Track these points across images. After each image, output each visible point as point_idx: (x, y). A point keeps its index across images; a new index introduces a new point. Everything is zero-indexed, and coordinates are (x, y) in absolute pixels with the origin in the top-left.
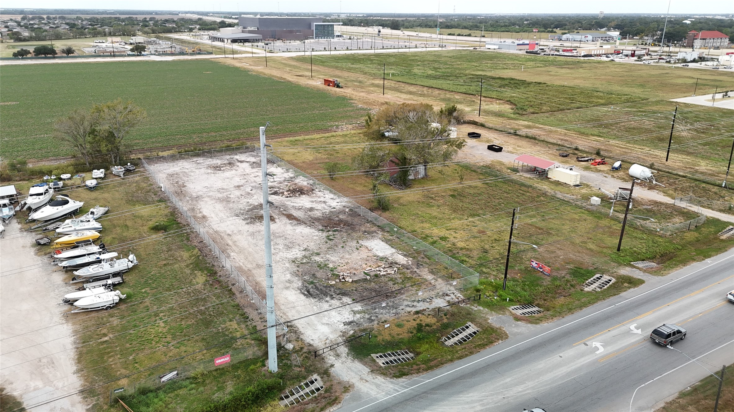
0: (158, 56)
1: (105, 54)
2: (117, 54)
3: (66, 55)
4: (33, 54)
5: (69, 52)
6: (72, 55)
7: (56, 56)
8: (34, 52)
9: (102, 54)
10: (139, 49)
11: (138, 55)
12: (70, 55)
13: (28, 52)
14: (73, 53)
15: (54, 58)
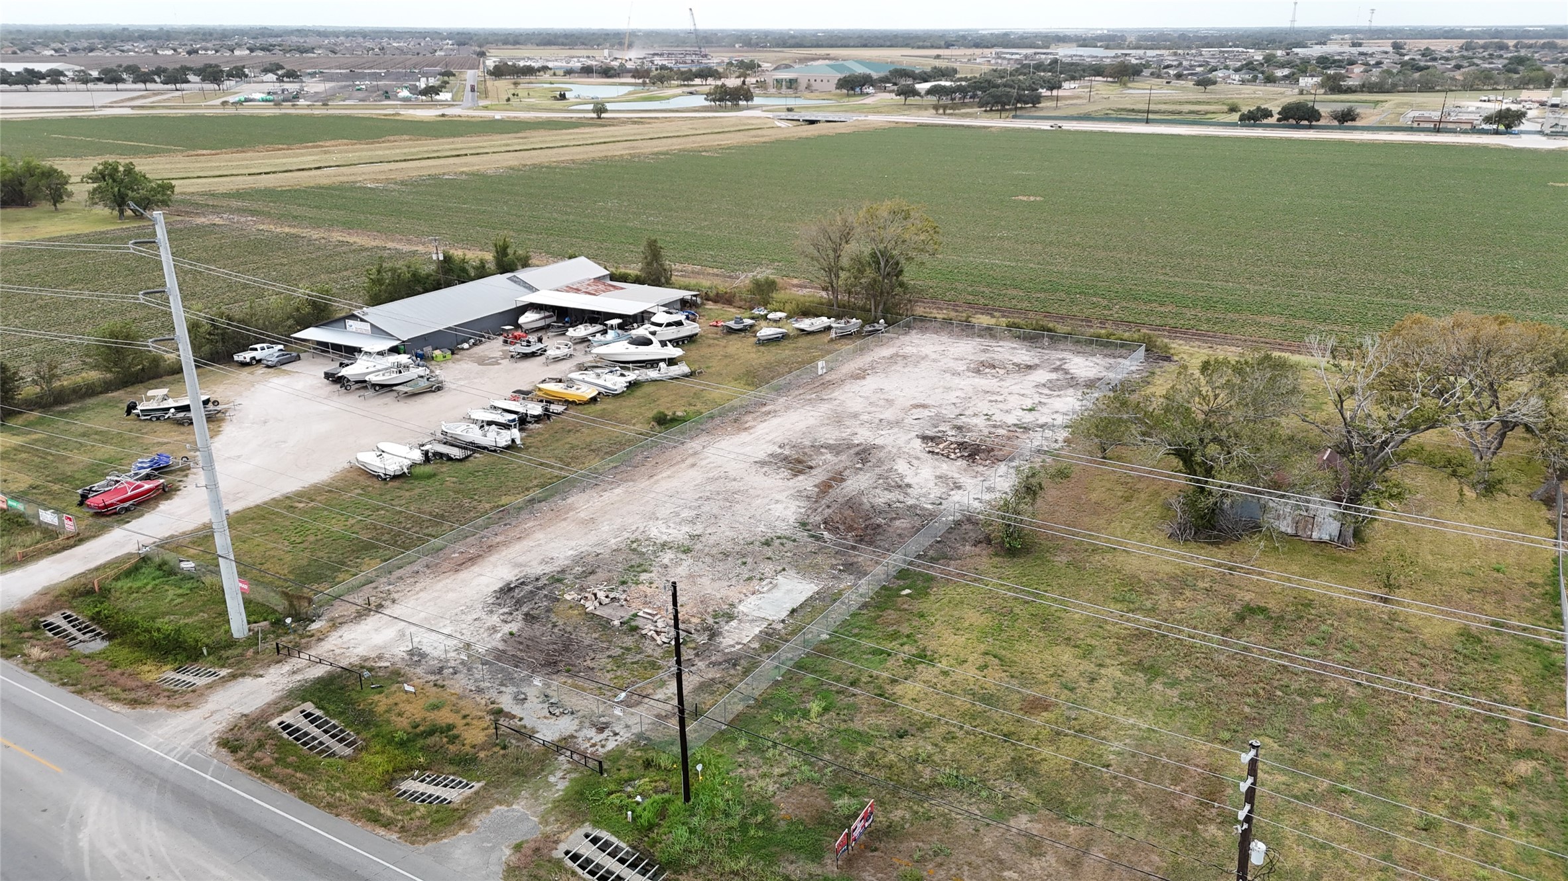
0: (1544, 138)
1: (1422, 125)
2: (1450, 126)
3: (1336, 123)
4: (1276, 116)
5: (1345, 118)
6: (1349, 123)
7: (1314, 123)
8: (1279, 113)
9: (1415, 125)
10: (1508, 120)
11: (1497, 132)
12: (1346, 124)
13: (1268, 114)
14: (1353, 120)
15: (1310, 127)
